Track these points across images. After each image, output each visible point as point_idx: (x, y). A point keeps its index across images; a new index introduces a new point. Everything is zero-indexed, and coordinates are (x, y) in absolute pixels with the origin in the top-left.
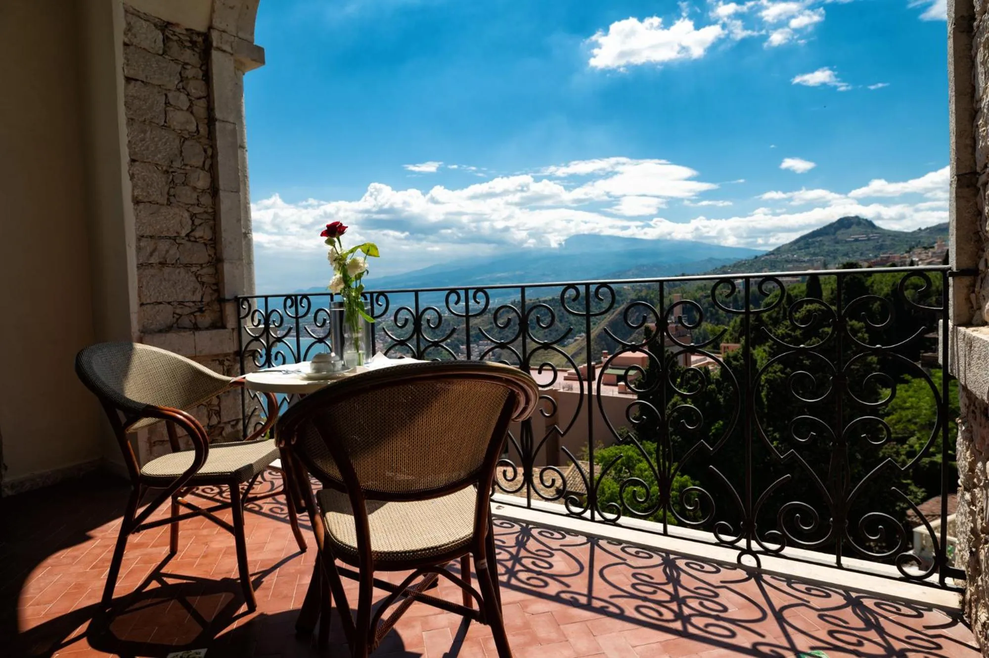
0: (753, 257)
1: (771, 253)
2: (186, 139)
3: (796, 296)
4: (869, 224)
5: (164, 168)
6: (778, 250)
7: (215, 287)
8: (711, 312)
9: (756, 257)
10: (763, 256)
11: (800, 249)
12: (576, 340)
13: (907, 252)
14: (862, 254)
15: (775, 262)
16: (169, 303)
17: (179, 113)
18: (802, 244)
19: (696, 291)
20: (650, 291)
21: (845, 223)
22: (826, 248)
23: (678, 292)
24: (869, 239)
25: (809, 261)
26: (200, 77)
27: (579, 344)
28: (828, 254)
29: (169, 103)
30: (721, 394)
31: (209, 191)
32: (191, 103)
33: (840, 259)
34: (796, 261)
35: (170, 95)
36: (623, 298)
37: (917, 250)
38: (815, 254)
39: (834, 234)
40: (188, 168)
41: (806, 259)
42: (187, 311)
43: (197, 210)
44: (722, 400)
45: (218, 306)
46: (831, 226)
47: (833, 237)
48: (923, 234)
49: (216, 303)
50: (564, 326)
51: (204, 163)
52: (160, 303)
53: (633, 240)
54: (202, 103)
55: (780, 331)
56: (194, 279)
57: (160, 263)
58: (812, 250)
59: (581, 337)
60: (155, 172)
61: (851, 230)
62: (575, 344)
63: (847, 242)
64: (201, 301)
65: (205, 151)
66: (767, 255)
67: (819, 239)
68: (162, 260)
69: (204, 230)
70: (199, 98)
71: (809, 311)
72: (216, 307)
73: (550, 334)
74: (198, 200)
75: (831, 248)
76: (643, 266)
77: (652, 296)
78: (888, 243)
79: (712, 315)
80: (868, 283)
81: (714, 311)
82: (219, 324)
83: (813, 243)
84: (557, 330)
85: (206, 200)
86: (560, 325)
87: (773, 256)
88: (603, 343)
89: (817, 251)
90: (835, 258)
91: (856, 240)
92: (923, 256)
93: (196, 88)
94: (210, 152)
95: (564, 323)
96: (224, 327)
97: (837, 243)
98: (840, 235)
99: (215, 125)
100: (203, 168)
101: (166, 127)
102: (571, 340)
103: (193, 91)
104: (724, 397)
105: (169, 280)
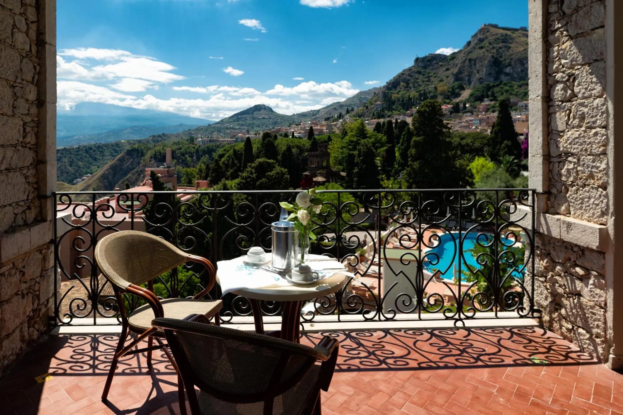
0: (207, 125)
1: (218, 123)
2: (23, 57)
3: (238, 151)
4: (270, 109)
5: (11, 83)
6: (222, 121)
7: (35, 186)
8: (182, 159)
9: (209, 125)
10: (213, 124)
11: (234, 121)
12: (83, 180)
13: (289, 126)
14: (266, 126)
15: (221, 128)
16: (10, 205)
17: (21, 34)
18: (235, 118)
19: (173, 145)
20: (141, 145)
21: (258, 108)
22: (248, 122)
23: (160, 146)
24: (270, 118)
25: (239, 129)
26: (34, 5)
27: (86, 182)
28: (249, 125)
29: (15, 25)
30: (211, 215)
31: (35, 102)
32: (28, 26)
33: (255, 128)
34: (232, 128)
35: (16, 18)
36: (121, 148)
37: (293, 126)
38: (242, 125)
39: (252, 114)
40: (24, 82)
41: (238, 127)
42: (20, 210)
43: (28, 119)
44: (211, 219)
45: (39, 202)
46: (251, 109)
47: (251, 115)
48: (295, 117)
49: (37, 199)
50: (74, 169)
51: (33, 78)
52: (6, 206)
53: (129, 109)
54: (34, 27)
55: (244, 175)
56: (24, 180)
57: (6, 169)
58: (240, 122)
59: (88, 177)
60: (6, 87)
61: (260, 112)
62: (82, 182)
63: (259, 119)
64: (27, 200)
65: (35, 67)
66: (215, 124)
67: (244, 116)
68: (8, 166)
69: (31, 136)
70: (32, 22)
71: (260, 163)
72: (37, 203)
73: (62, 175)
74: (29, 110)
75: (251, 122)
76: (136, 127)
77: (143, 148)
78: (279, 121)
79: (183, 161)
80: (276, 144)
81: (184, 158)
82: (40, 219)
83: (241, 118)
84: (67, 173)
85: (34, 110)
86: (70, 168)
87: (219, 125)
88: (106, 181)
89: (243, 123)
90: (253, 128)
91: (264, 118)
92: (296, 129)
93: (31, 14)
94: (38, 68)
95: (73, 167)
96: (44, 220)
97: (254, 119)
98: (256, 114)
99: (45, 47)
100: (32, 83)
101: (12, 46)
102: (79, 180)
103: (31, 16)
104: (213, 217)
105: (11, 184)
